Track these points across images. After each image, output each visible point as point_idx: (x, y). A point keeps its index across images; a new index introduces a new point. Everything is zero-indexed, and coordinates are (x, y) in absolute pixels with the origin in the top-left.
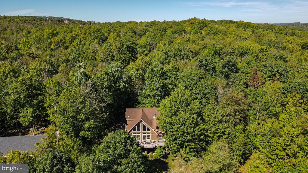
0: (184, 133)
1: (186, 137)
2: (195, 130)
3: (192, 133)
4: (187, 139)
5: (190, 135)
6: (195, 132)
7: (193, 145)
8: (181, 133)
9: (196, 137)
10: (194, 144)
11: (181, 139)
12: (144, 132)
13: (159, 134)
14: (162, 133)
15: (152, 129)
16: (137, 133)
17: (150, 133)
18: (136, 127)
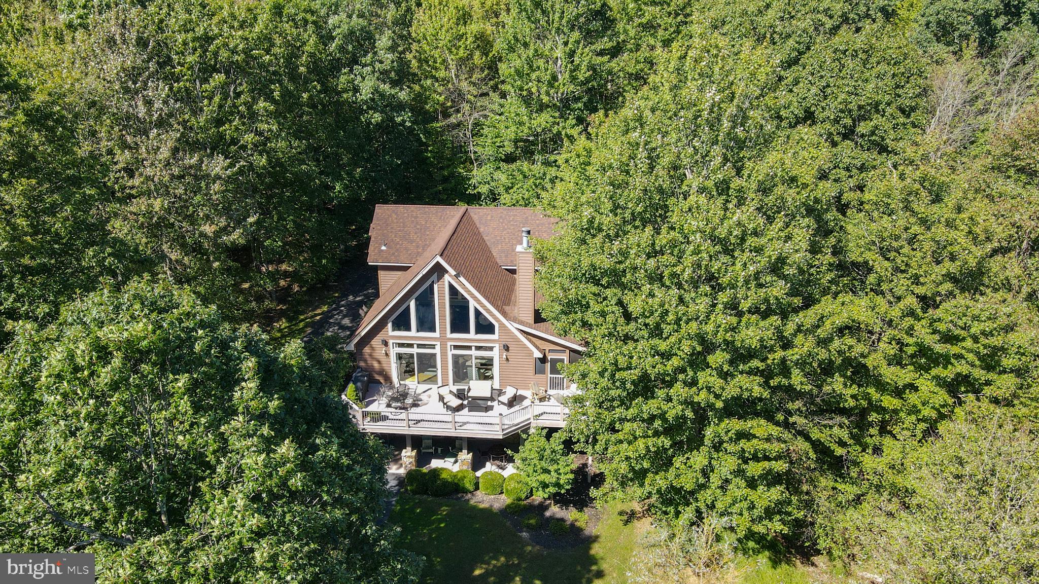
0: (708, 347)
1: (725, 376)
2: (790, 328)
3: (772, 350)
4: (731, 391)
5: (756, 363)
6: (787, 345)
7: (768, 440)
8: (686, 347)
9: (797, 379)
10: (775, 430)
11: (679, 390)
12: (461, 339)
13: (547, 352)
14: (565, 351)
15: (507, 321)
16: (415, 340)
17: (497, 346)
18: (413, 303)
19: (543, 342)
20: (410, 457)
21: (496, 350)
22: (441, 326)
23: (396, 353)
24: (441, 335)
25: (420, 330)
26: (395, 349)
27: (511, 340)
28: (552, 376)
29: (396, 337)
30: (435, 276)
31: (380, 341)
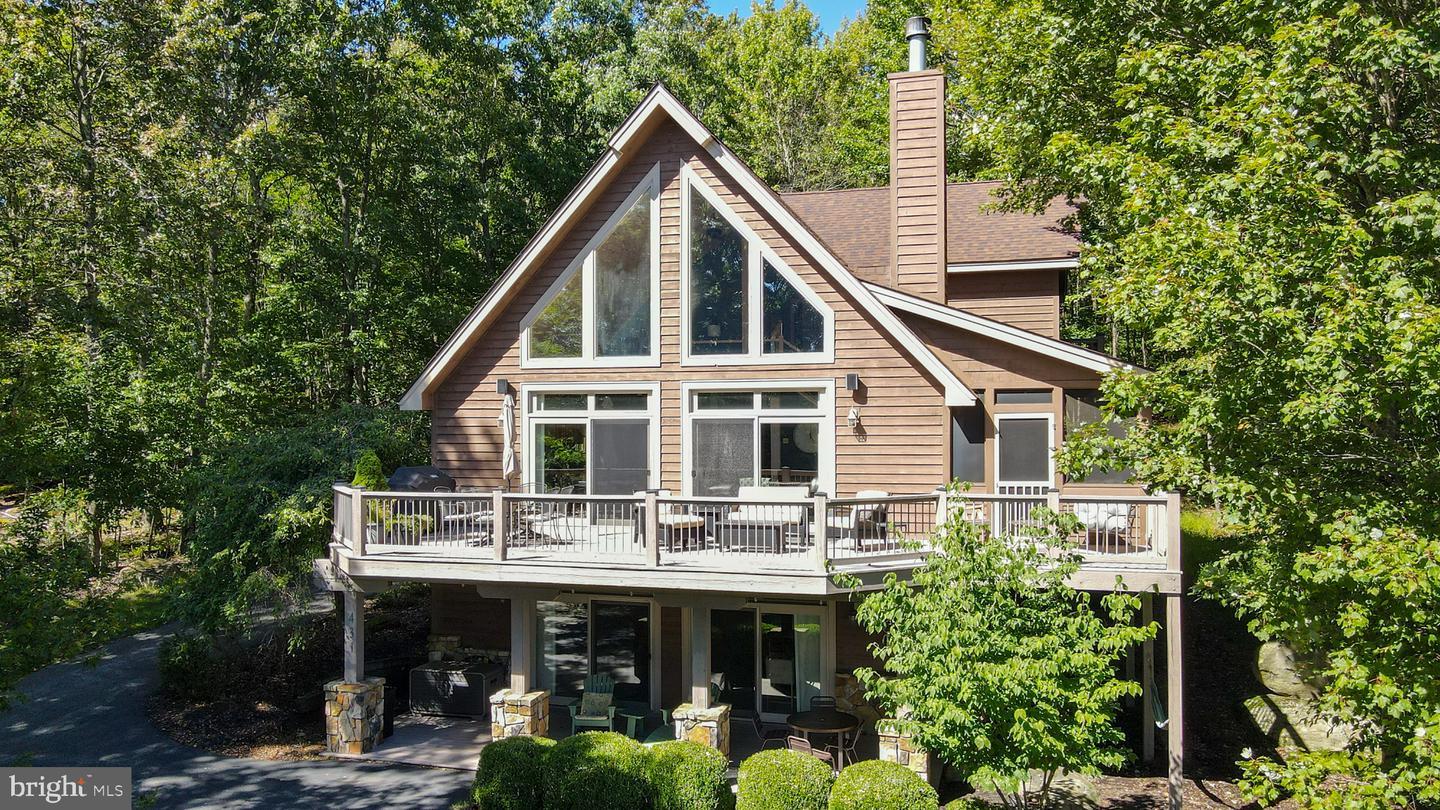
12: (722, 370)
13: (988, 399)
14: (1050, 391)
15: (860, 281)
16: (592, 382)
17: (830, 386)
18: (589, 265)
19: (975, 365)
20: (516, 706)
21: (826, 402)
22: (666, 331)
23: (538, 426)
24: (665, 359)
25: (605, 348)
26: (536, 413)
27: (874, 363)
28: (1007, 484)
29: (540, 373)
30: (655, 173)
31: (495, 387)
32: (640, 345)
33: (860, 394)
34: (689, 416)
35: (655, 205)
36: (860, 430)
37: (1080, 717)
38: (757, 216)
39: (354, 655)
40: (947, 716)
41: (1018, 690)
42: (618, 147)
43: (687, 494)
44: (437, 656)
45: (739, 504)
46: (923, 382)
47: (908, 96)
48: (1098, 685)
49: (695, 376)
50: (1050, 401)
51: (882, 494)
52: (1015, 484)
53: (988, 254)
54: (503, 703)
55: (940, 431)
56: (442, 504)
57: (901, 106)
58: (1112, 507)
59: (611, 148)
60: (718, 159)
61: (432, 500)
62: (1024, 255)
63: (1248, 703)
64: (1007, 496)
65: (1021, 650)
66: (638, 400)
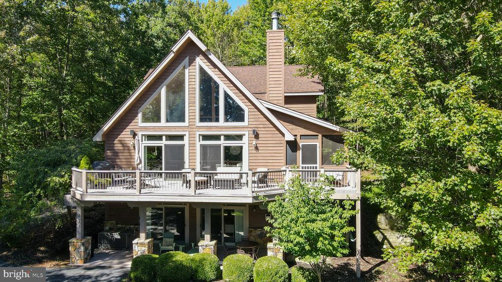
12: (210, 127)
13: (298, 138)
14: (318, 135)
15: (257, 99)
16: (164, 131)
17: (247, 133)
18: (163, 91)
19: (294, 127)
20: (142, 244)
21: (245, 139)
22: (190, 114)
23: (145, 146)
24: (190, 124)
25: (169, 119)
26: (144, 142)
27: (261, 126)
28: (304, 165)
29: (146, 128)
30: (187, 60)
31: (129, 133)
32: (181, 119)
33: (257, 136)
34: (199, 143)
35: (187, 71)
36: (257, 148)
37: (336, 239)
38: (222, 76)
39: (80, 229)
40: (297, 240)
41: (319, 231)
42: (175, 50)
43: (198, 170)
44: (107, 228)
45: (217, 173)
46: (277, 132)
47: (273, 38)
48: (341, 229)
49: (201, 130)
50: (318, 139)
51: (265, 170)
52: (307, 166)
53: (294, 89)
54: (137, 243)
55: (282, 148)
56: (114, 175)
57: (270, 41)
58: (337, 173)
59: (172, 51)
60: (209, 56)
61: (110, 173)
62: (305, 90)
63: (374, 233)
64: (304, 170)
65: (318, 219)
66: (181, 138)
